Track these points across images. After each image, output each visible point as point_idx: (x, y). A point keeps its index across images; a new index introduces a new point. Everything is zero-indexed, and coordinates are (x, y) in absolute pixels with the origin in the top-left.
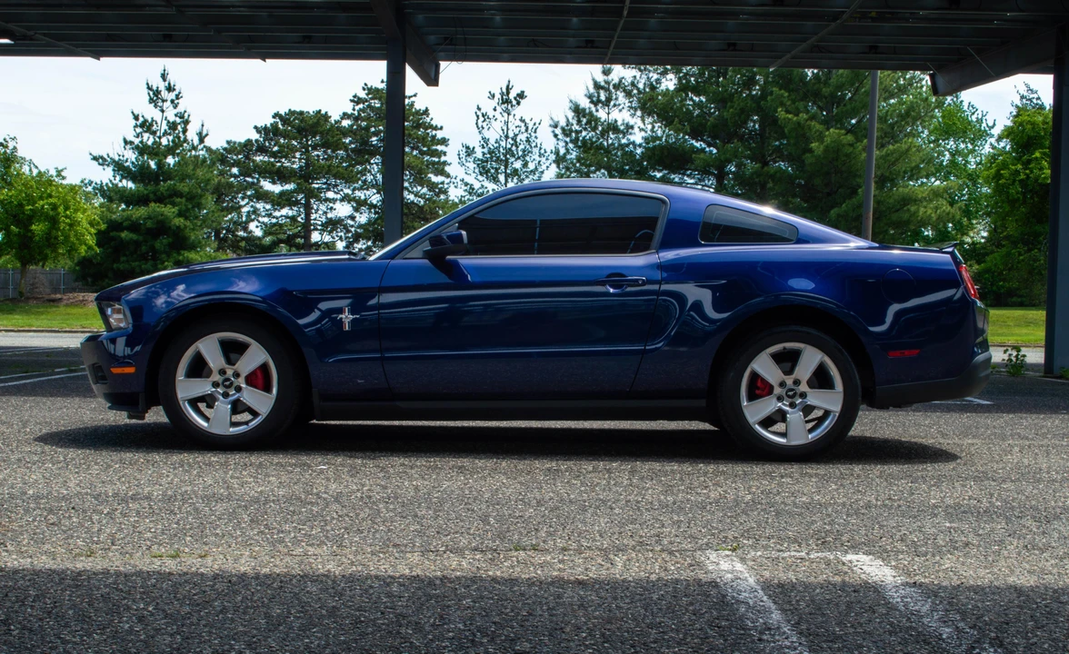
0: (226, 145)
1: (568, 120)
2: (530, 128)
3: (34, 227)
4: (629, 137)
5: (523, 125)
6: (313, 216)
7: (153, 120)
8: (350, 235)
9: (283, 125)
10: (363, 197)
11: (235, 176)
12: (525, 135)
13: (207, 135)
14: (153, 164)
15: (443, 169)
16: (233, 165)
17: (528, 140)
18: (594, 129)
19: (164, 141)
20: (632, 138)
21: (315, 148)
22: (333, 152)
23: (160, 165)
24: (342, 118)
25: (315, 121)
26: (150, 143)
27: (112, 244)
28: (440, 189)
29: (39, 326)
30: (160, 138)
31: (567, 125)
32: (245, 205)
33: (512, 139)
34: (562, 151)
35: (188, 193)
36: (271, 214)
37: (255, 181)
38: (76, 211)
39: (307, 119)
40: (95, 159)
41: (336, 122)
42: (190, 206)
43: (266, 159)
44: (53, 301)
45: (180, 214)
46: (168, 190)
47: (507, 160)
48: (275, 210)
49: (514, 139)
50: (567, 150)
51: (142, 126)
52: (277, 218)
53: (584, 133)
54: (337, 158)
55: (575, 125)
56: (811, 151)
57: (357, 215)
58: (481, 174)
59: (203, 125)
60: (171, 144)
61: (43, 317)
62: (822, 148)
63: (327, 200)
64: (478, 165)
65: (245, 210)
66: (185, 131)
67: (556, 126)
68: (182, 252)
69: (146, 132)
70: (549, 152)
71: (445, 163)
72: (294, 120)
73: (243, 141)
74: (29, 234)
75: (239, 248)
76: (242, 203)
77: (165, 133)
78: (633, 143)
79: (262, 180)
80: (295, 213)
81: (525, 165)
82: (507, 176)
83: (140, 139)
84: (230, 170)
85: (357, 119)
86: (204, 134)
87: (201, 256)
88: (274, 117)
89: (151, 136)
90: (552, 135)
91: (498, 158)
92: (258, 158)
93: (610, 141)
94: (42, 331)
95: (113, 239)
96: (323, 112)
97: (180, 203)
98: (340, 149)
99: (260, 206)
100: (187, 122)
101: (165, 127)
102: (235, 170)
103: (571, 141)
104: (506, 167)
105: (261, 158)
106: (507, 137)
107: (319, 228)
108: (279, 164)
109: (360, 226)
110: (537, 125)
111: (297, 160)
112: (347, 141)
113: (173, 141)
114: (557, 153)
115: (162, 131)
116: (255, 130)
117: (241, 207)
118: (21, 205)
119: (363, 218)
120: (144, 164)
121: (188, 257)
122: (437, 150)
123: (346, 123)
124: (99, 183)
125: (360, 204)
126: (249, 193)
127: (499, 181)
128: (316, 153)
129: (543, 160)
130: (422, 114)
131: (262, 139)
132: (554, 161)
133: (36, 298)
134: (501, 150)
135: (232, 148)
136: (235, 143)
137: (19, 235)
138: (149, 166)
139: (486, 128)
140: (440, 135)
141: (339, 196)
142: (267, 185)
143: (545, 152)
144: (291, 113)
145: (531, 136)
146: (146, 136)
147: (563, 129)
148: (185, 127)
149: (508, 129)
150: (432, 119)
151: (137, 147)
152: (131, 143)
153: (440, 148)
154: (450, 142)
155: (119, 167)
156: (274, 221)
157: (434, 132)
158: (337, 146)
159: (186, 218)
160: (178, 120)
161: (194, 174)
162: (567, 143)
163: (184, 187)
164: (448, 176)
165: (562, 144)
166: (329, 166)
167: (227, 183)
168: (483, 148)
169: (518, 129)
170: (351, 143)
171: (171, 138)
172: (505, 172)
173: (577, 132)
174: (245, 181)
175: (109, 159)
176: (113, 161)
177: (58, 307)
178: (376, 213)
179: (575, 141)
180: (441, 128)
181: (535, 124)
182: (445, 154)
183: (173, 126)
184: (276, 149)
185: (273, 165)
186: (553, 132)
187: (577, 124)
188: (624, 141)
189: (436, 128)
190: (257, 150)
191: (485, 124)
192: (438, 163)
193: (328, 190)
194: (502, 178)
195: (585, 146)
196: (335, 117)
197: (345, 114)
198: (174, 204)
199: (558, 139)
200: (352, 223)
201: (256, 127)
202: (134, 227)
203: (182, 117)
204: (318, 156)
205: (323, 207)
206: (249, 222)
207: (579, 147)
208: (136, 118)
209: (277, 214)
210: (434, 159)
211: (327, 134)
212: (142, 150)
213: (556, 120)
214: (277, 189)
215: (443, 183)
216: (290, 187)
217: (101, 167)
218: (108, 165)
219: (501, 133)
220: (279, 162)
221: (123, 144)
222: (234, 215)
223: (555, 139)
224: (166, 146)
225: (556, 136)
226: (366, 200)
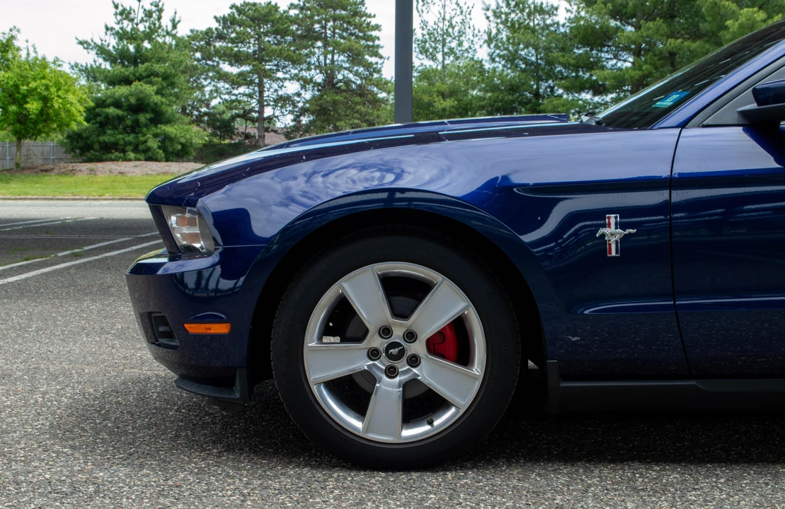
0: (189, 34)
1: (498, 4)
2: (464, 11)
3: (28, 106)
4: (554, 17)
5: (458, 9)
6: (266, 94)
7: (131, 9)
8: (296, 110)
9: (239, 15)
10: (309, 77)
11: (198, 60)
12: (461, 17)
13: (179, 21)
14: (132, 48)
15: (377, 52)
16: (197, 51)
17: (463, 22)
18: (522, 11)
19: (141, 27)
20: (556, 19)
21: (266, 34)
22: (282, 37)
23: (138, 48)
24: (289, 9)
25: (267, 11)
26: (129, 29)
27: (99, 119)
28: (374, 69)
29: (35, 194)
30: (137, 24)
31: (497, 8)
32: (207, 85)
33: (449, 21)
34: (494, 32)
35: (164, 73)
36: (231, 92)
37: (215, 64)
38: (67, 91)
39: (260, 9)
40: (81, 43)
41: (284, 12)
42: (165, 84)
43: (225, 44)
44: (46, 171)
45: (157, 93)
46: (145, 71)
47: (444, 40)
48: (233, 88)
49: (450, 22)
50: (498, 30)
51: (121, 14)
52: (236, 95)
53: (513, 15)
54: (286, 43)
55: (505, 8)
56: (726, 28)
57: (303, 92)
58: (421, 53)
59: (176, 13)
60: (148, 30)
61: (38, 185)
62: (737, 24)
63: (279, 79)
64: (418, 44)
65: (208, 89)
66: (159, 18)
67: (488, 9)
68: (159, 126)
69: (125, 19)
70: (482, 33)
71: (378, 46)
72: (248, 10)
73: (204, 29)
74: (25, 112)
75: (203, 122)
76: (205, 83)
77: (142, 20)
78: (558, 23)
79: (221, 62)
80: (251, 91)
81: (460, 44)
82: (444, 54)
83: (120, 25)
84: (194, 55)
85: (302, 9)
86: (176, 21)
87: (176, 129)
88: (231, 8)
89: (130, 23)
90: (484, 17)
91: (435, 39)
92: (218, 44)
93: (536, 22)
94: (37, 199)
95: (98, 115)
96: (273, 3)
97: (157, 82)
98: (288, 36)
99: (221, 84)
100: (161, 11)
101: (141, 15)
102: (198, 55)
103: (502, 23)
104: (444, 46)
105: (221, 43)
106: (444, 19)
107: (272, 103)
108: (236, 49)
109: (307, 102)
110: (470, 8)
111: (251, 45)
112: (294, 28)
113: (149, 28)
114: (489, 34)
115: (139, 18)
116: (214, 20)
117: (203, 86)
118: (16, 87)
119: (308, 95)
120: (124, 48)
121: (164, 130)
122: (371, 36)
123: (293, 12)
124: (84, 65)
125: (306, 82)
126: (211, 74)
127: (436, 59)
128: (267, 39)
129: (476, 40)
130: (359, 4)
131: (221, 28)
132: (485, 41)
133: (30, 168)
134: (439, 30)
135: (195, 36)
136: (197, 31)
137: (15, 113)
138: (128, 49)
139: (425, 11)
140: (373, 22)
141: (288, 76)
142: (226, 67)
143: (479, 32)
144: (246, 4)
145: (466, 18)
146: (126, 22)
147: (494, 12)
148: (160, 14)
149: (445, 12)
150: (366, 8)
151: (117, 33)
152: (112, 29)
153: (374, 33)
154: (382, 27)
155: (102, 51)
156: (234, 98)
157: (368, 20)
158: (285, 33)
159: (163, 95)
160: (154, 9)
161: (168, 57)
162: (498, 24)
163: (158, 68)
164: (381, 57)
165: (493, 25)
166: (281, 50)
167: (193, 65)
168: (423, 29)
169: (454, 11)
170: (297, 30)
171: (147, 24)
172: (443, 51)
173: (507, 14)
174: (207, 64)
175: (92, 44)
176: (98, 46)
177: (50, 176)
178: (319, 90)
179: (505, 23)
180: (374, 16)
181: (468, 8)
182: (378, 38)
183: (149, 14)
184: (233, 35)
185: (232, 50)
186: (485, 14)
187: (507, 7)
188: (549, 22)
189: (370, 16)
190: (216, 38)
191: (424, 8)
192: (373, 46)
193: (278, 70)
194: (439, 56)
195: (513, 27)
196: (283, 7)
197: (292, 5)
198: (151, 83)
199: (490, 21)
200: (298, 99)
201: (215, 17)
202: (117, 104)
203: (157, 6)
204: (269, 41)
205: (275, 86)
206: (212, 99)
207: (509, 27)
208: (116, 7)
209: (235, 92)
210: (369, 43)
211: (277, 22)
212: (122, 35)
213: (487, 3)
214: (234, 70)
215: (377, 63)
216: (246, 68)
217: (86, 51)
218: (92, 49)
219: (439, 16)
220: (237, 47)
221: (104, 30)
222: (197, 94)
223: (487, 21)
224: (143, 32)
225: (488, 18)
226: (312, 79)
